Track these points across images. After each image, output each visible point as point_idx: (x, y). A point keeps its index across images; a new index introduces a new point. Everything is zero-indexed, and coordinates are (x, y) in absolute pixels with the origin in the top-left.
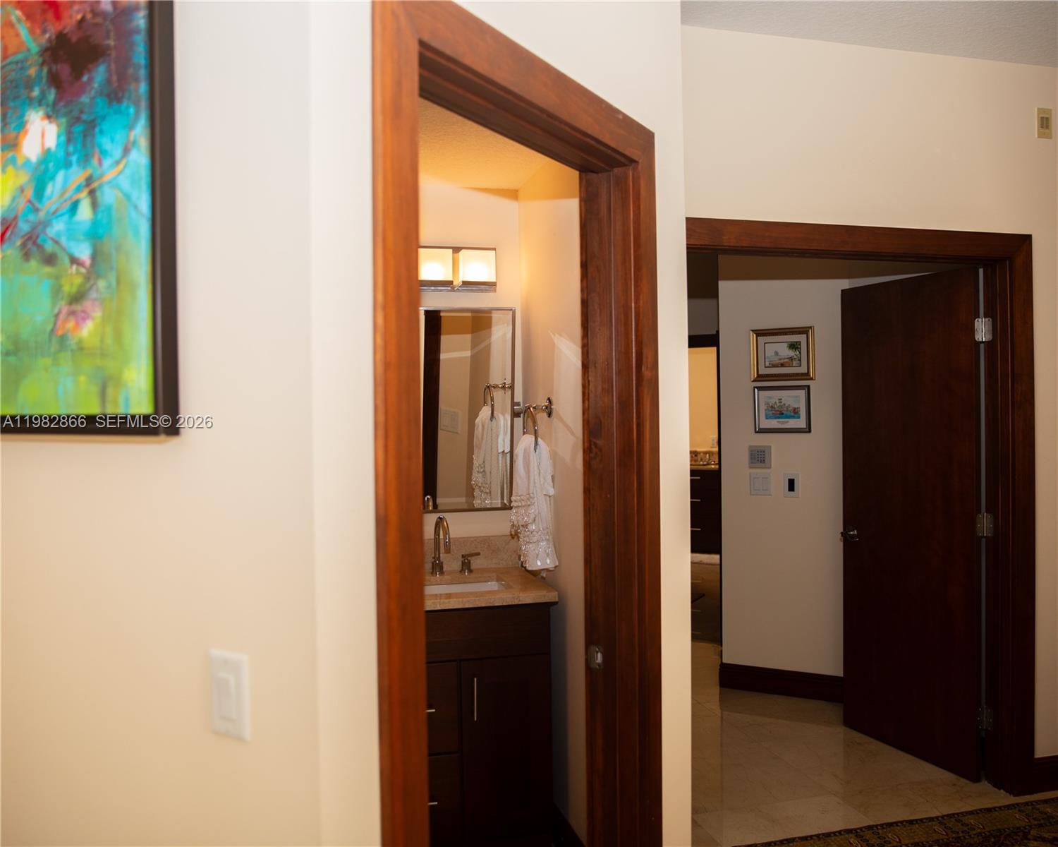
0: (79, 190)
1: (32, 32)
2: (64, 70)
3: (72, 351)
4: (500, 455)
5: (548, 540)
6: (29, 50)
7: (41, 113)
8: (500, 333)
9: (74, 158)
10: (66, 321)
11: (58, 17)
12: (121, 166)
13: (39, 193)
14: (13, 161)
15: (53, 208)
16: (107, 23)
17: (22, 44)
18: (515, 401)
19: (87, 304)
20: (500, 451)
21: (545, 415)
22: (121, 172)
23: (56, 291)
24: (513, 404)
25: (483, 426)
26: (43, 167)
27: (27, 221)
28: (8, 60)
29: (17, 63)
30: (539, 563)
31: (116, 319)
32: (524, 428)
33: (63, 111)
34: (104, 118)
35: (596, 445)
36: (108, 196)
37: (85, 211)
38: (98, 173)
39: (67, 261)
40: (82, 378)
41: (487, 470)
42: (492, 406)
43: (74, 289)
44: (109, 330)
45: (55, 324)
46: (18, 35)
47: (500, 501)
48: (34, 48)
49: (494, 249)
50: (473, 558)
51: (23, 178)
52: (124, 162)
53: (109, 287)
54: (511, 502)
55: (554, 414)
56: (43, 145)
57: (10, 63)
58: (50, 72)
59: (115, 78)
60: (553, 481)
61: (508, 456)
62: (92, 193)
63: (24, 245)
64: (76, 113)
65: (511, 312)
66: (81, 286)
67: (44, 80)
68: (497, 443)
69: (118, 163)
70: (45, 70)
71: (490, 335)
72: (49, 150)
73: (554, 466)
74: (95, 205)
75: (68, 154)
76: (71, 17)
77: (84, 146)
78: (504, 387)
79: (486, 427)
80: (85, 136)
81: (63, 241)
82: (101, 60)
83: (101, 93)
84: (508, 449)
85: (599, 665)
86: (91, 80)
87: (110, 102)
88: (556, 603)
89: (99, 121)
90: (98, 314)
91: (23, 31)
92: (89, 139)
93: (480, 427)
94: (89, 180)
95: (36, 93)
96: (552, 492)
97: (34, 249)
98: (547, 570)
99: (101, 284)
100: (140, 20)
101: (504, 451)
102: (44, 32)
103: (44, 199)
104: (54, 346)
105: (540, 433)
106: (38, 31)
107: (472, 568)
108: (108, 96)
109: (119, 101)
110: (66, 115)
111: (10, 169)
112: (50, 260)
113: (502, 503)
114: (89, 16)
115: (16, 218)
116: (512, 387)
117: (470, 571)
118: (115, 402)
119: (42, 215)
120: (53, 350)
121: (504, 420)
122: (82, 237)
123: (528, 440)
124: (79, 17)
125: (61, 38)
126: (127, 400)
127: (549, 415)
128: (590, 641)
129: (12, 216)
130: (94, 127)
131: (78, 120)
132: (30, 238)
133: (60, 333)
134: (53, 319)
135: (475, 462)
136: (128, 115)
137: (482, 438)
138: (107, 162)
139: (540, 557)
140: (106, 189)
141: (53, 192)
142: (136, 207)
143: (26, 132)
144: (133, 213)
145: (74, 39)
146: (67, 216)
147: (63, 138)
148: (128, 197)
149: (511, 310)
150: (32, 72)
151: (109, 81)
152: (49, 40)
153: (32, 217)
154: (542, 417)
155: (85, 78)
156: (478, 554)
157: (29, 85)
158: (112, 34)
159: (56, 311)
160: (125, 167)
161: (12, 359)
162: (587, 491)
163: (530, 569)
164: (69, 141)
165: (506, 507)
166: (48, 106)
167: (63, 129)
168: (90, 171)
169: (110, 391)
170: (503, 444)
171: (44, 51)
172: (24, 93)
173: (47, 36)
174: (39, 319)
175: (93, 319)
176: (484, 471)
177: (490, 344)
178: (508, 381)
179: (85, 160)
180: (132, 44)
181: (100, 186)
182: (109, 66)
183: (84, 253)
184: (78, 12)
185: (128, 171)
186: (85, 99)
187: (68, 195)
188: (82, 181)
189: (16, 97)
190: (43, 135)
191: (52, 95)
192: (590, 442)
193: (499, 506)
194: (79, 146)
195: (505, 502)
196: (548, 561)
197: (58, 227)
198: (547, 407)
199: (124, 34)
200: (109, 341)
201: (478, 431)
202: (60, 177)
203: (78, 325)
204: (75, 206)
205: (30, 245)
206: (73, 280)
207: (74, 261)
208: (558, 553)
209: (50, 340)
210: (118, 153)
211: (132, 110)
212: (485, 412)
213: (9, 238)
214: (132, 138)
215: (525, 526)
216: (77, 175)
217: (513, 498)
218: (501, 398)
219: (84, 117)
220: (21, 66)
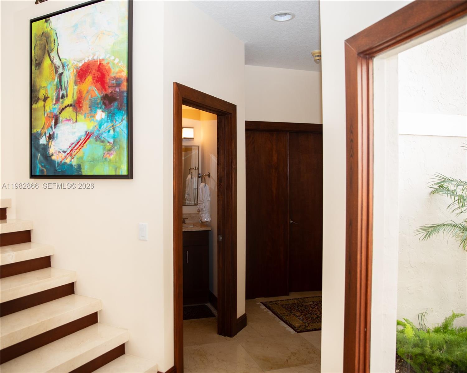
0: (110, 128)
1: (99, 93)
2: (107, 102)
3: (108, 161)
4: (194, 190)
5: (208, 213)
6: (98, 97)
7: (101, 110)
8: (194, 152)
9: (109, 121)
10: (106, 155)
11: (106, 91)
12: (121, 124)
13: (100, 128)
14: (93, 120)
15: (104, 131)
16: (118, 94)
17: (96, 95)
18: (199, 173)
19: (112, 152)
20: (194, 188)
21: (208, 177)
22: (121, 125)
23: (104, 148)
24: (198, 174)
25: (189, 181)
26: (101, 122)
27: (97, 133)
28: (92, 98)
29: (95, 99)
30: (206, 220)
31: (119, 155)
32: (202, 181)
33: (106, 110)
34: (117, 113)
35: (221, 184)
36: (117, 129)
37: (112, 132)
38: (115, 125)
39: (107, 142)
40: (111, 167)
41: (190, 194)
42: (192, 174)
43: (109, 148)
44: (117, 157)
45: (104, 156)
46: (95, 93)
47: (194, 203)
48: (99, 96)
49: (193, 128)
50: (186, 220)
51: (96, 124)
52: (121, 123)
53: (118, 148)
54: (197, 202)
55: (210, 176)
56: (101, 117)
57: (93, 99)
58: (103, 102)
59: (119, 105)
60: (210, 196)
61: (197, 190)
62: (113, 128)
63: (96, 138)
64: (110, 111)
65: (198, 147)
66: (110, 148)
67: (102, 103)
68: (193, 186)
69: (120, 123)
70: (102, 101)
71: (191, 153)
72: (103, 118)
73: (210, 191)
74: (114, 131)
75: (107, 120)
76: (109, 91)
77: (112, 118)
78: (195, 169)
79: (190, 181)
80: (112, 116)
81: (106, 138)
82: (116, 101)
83: (116, 108)
84: (196, 188)
85: (221, 240)
86: (113, 105)
87: (118, 110)
88: (210, 230)
89: (115, 113)
90: (115, 154)
91: (97, 92)
92: (113, 117)
93: (188, 181)
94: (113, 126)
95: (100, 106)
96: (209, 199)
97: (99, 139)
98: (208, 222)
99: (116, 148)
100: (125, 94)
101: (195, 188)
102: (102, 93)
103: (101, 128)
104: (104, 160)
105: (206, 182)
106: (100, 93)
107: (186, 222)
108: (118, 109)
109: (121, 110)
110: (107, 111)
111: (92, 121)
112: (103, 142)
113: (195, 203)
114: (113, 92)
115: (94, 132)
116: (198, 169)
117: (185, 223)
118: (119, 172)
119: (101, 132)
120: (103, 161)
121: (195, 179)
122: (111, 138)
123: (203, 184)
124: (111, 91)
125: (106, 95)
126: (122, 172)
127: (209, 177)
128: (219, 234)
129: (93, 131)
130: (114, 115)
131: (110, 113)
132: (97, 137)
133: (105, 157)
134: (103, 154)
135: (186, 191)
136: (123, 113)
137: (189, 184)
138: (117, 122)
139: (206, 218)
140: (117, 128)
141: (103, 128)
142: (124, 132)
143: (97, 114)
144: (124, 133)
145: (109, 96)
146: (107, 133)
147: (106, 116)
148: (122, 130)
149: (198, 146)
150: (99, 101)
151: (118, 106)
152: (103, 95)
153: (98, 132)
154: (207, 178)
155: (112, 104)
156: (187, 218)
157: (98, 104)
158: (119, 96)
159: (104, 153)
160: (122, 124)
161: (92, 163)
162: (218, 196)
163: (203, 221)
164: (108, 117)
165: (196, 205)
166: (102, 109)
167: (106, 114)
168: (113, 124)
169: (118, 170)
170: (195, 186)
171: (102, 97)
172: (96, 105)
173: (103, 94)
174: (100, 154)
175: (113, 155)
176: (189, 194)
177: (191, 155)
178: (197, 167)
179: (112, 121)
180: (124, 99)
181: (116, 127)
182: (118, 102)
183: (111, 141)
184: (111, 90)
185: (122, 125)
186: (112, 109)
187: (107, 129)
188: (111, 126)
189: (94, 106)
190: (101, 115)
191: (104, 107)
192: (219, 184)
193: (193, 204)
194: (110, 118)
195: (196, 203)
196: (208, 219)
197: (105, 135)
198: (208, 175)
199: (122, 97)
200: (117, 159)
201: (187, 182)
202: (105, 124)
203: (109, 156)
204: (109, 131)
205: (97, 138)
206: (108, 146)
207: (109, 142)
208: (211, 217)
209: (102, 159)
210: (120, 121)
211: (123, 112)
212: (190, 176)
213: (92, 136)
214: (123, 118)
215: (202, 209)
216: (110, 124)
217: (198, 201)
218: (195, 172)
219: (112, 112)
220: (96, 100)
